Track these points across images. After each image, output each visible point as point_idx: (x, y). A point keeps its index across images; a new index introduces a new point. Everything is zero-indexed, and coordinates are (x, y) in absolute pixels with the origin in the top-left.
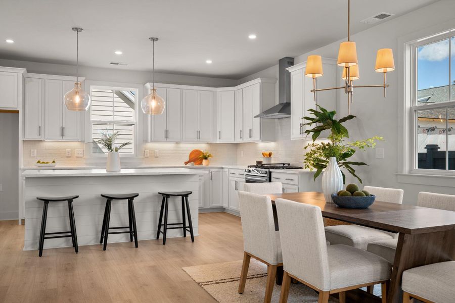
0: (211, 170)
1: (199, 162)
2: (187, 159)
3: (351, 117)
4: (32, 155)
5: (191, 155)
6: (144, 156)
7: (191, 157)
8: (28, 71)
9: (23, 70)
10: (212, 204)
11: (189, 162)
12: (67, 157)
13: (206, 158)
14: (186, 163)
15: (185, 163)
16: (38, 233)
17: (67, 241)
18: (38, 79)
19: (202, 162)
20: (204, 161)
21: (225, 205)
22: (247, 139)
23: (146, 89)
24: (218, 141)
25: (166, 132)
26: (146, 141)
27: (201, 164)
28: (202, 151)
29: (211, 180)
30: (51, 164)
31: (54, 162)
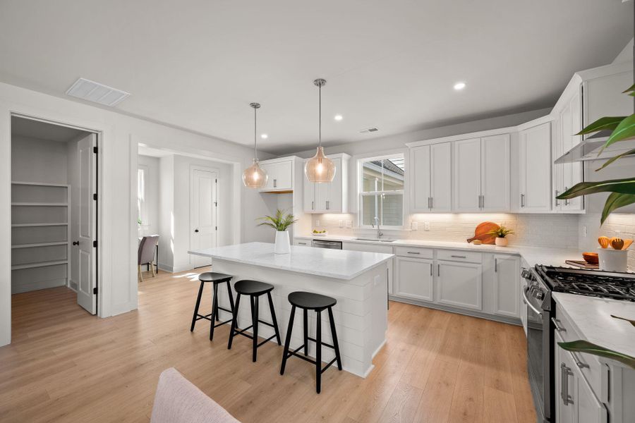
0: (496, 256)
1: (491, 240)
2: (472, 235)
4: (317, 226)
5: (477, 229)
6: (411, 228)
7: (478, 233)
10: (499, 309)
11: (474, 239)
12: (340, 227)
13: (502, 236)
14: (469, 241)
15: (467, 240)
19: (494, 241)
20: (498, 240)
24: (522, 210)
28: (499, 224)
29: (496, 271)
30: (322, 233)
31: (324, 232)
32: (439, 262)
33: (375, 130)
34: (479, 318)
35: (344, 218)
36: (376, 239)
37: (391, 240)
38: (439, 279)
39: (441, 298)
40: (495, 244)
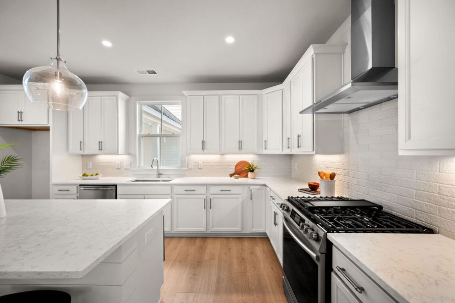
0: (251, 187)
1: (244, 175)
2: (233, 171)
4: (88, 168)
5: (236, 166)
6: (188, 167)
7: (237, 169)
10: (253, 228)
11: (234, 174)
12: (117, 169)
13: (252, 171)
15: (230, 175)
19: (247, 175)
20: (250, 174)
22: (295, 149)
25: (204, 142)
28: (250, 162)
29: (251, 199)
30: (94, 177)
31: (97, 175)
32: (211, 196)
33: (154, 72)
34: (240, 237)
35: (122, 158)
36: (156, 179)
37: (170, 179)
38: (211, 210)
39: (213, 227)
40: (248, 177)
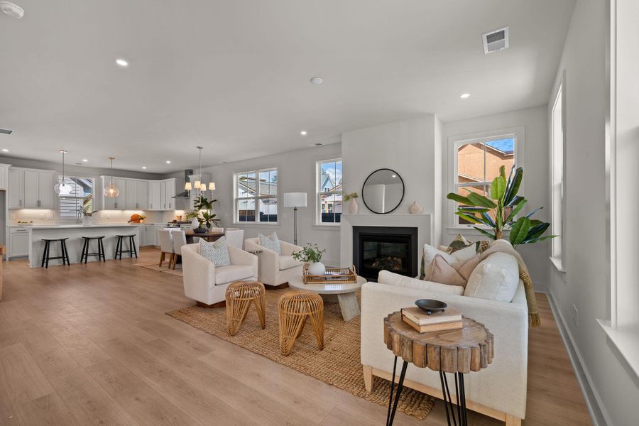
0: (146, 225)
3: (215, 201)
5: (132, 217)
7: (132, 219)
8: (13, 166)
9: (9, 165)
11: (131, 221)
13: (142, 219)
14: (129, 222)
16: (41, 258)
17: (60, 262)
18: (19, 171)
20: (141, 221)
21: (155, 244)
22: (168, 209)
23: (101, 179)
24: (151, 210)
25: (116, 204)
26: (101, 209)
27: (139, 222)
31: (31, 222)
